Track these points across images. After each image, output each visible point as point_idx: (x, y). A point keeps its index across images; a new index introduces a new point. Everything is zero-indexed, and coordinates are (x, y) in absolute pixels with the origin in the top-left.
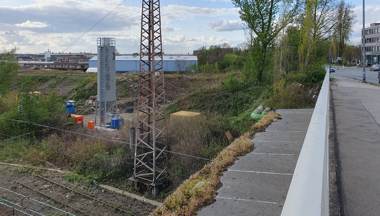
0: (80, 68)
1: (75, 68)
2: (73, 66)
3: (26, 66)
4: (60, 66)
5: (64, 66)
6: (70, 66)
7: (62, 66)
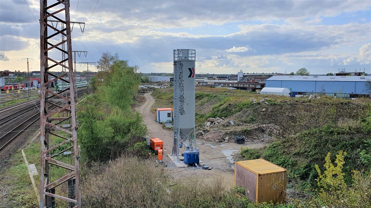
0: (260, 88)
1: (255, 87)
2: (253, 85)
3: (216, 84)
4: (242, 85)
5: (245, 85)
6: (251, 85)
7: (244, 85)
